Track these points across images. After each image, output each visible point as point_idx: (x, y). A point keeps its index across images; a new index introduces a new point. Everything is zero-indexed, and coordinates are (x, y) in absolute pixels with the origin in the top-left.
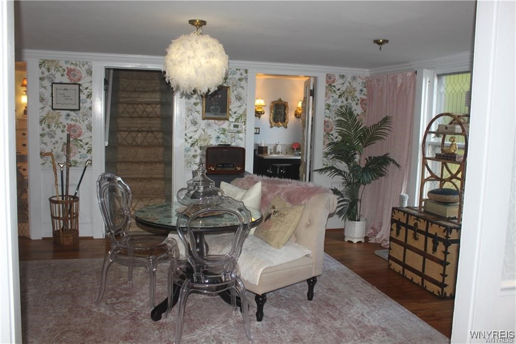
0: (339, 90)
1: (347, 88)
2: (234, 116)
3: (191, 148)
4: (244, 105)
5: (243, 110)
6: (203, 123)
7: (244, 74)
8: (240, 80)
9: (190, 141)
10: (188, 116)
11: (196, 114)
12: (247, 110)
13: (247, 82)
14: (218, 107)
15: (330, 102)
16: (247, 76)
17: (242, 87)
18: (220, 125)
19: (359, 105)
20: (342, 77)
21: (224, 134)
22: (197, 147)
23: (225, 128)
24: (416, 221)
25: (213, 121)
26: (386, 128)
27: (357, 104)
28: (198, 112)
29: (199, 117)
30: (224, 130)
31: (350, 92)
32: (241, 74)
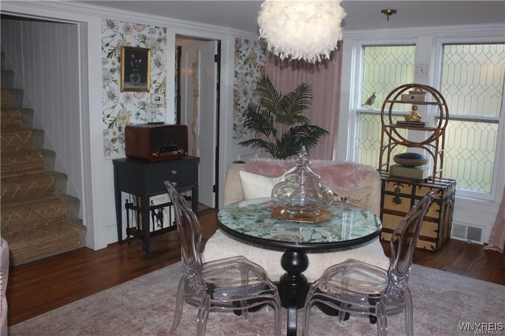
0: (244, 56)
1: (250, 54)
2: (154, 86)
3: (109, 130)
4: (164, 72)
5: (163, 80)
6: (121, 96)
7: (163, 34)
8: (159, 40)
9: (108, 121)
10: (104, 87)
11: (113, 84)
12: (167, 79)
13: (166, 44)
14: (138, 75)
15: (237, 69)
16: (166, 36)
17: (161, 50)
18: (140, 98)
19: (259, 72)
20: (247, 41)
21: (143, 109)
22: (115, 129)
23: (146, 101)
24: (396, 186)
25: (132, 93)
26: (307, 96)
27: (257, 71)
28: (115, 81)
29: (116, 88)
30: (144, 104)
31: (253, 59)
32: (160, 34)
